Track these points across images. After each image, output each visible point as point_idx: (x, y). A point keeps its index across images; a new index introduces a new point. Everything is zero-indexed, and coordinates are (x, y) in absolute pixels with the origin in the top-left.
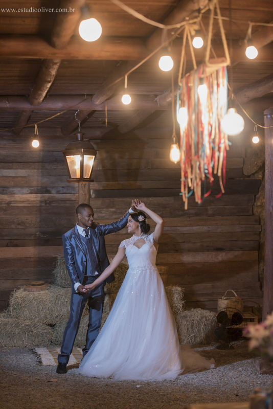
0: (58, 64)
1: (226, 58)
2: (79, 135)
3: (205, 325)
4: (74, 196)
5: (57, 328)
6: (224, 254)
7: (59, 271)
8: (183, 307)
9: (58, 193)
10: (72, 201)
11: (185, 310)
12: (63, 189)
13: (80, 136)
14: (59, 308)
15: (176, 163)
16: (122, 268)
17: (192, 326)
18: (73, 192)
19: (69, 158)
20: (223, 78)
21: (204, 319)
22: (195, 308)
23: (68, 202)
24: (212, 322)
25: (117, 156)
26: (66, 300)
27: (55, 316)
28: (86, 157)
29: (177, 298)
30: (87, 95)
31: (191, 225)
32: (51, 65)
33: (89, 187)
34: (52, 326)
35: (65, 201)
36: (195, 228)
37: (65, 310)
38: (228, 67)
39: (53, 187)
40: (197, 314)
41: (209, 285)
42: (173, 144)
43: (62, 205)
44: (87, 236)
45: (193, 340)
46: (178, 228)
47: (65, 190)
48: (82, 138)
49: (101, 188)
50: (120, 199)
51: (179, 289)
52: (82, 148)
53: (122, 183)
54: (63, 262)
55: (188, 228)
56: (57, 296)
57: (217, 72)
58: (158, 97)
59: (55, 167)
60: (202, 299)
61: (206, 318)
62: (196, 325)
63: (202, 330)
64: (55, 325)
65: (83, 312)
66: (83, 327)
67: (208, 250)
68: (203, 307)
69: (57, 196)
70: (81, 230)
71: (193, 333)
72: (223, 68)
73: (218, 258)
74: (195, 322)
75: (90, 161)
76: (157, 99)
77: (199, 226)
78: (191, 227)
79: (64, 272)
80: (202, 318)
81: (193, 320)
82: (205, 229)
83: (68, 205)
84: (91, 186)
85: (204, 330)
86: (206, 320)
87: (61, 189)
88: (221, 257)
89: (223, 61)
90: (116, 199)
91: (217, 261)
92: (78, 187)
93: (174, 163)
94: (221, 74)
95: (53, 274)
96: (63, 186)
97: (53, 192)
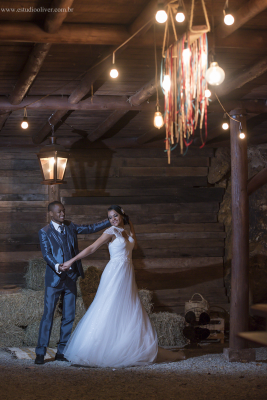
0: (47, 52)
1: (207, 26)
2: (52, 138)
3: (173, 326)
4: (45, 203)
5: (29, 329)
6: (190, 260)
7: (31, 274)
8: (151, 309)
9: (29, 200)
10: (43, 207)
11: (153, 312)
12: (33, 196)
13: (54, 139)
14: (31, 310)
15: (159, 128)
16: (92, 271)
17: (160, 327)
18: (43, 199)
19: (44, 160)
20: (204, 44)
21: (172, 321)
22: (162, 311)
23: (38, 209)
24: (179, 324)
25: (86, 164)
26: (38, 302)
27: (26, 318)
28: (59, 159)
29: (145, 300)
30: (64, 95)
31: (157, 232)
32: (41, 52)
33: (59, 194)
34: (24, 327)
35: (35, 207)
36: (162, 234)
37: (37, 312)
38: (208, 33)
39: (24, 195)
40: (165, 316)
41: (176, 290)
42: (157, 111)
43: (33, 211)
44: (62, 232)
45: (162, 341)
46: (146, 234)
47: (36, 197)
48: (55, 141)
49: (71, 196)
50: (89, 206)
51: (148, 292)
52: (56, 150)
53: (91, 190)
54: (35, 265)
55: (155, 235)
56: (29, 298)
57: (198, 40)
58: (130, 98)
59: (26, 175)
60: (169, 304)
61: (174, 320)
62: (165, 327)
63: (170, 331)
64: (26, 326)
65: (55, 314)
66: (55, 328)
67: (174, 257)
68: (171, 311)
69: (28, 202)
70: (56, 226)
71: (162, 334)
72: (204, 34)
73: (184, 265)
74: (164, 323)
75: (62, 164)
76: (130, 100)
77: (165, 232)
78: (158, 234)
79: (35, 275)
80: (170, 319)
81: (161, 322)
82: (172, 235)
83: (38, 211)
84: (60, 193)
85: (172, 331)
86: (174, 322)
87: (32, 196)
88: (187, 263)
89: (204, 28)
90: (85, 206)
91: (183, 266)
92: (49, 194)
93: (157, 129)
94: (202, 41)
95: (24, 278)
96: (34, 193)
97: (25, 198)
